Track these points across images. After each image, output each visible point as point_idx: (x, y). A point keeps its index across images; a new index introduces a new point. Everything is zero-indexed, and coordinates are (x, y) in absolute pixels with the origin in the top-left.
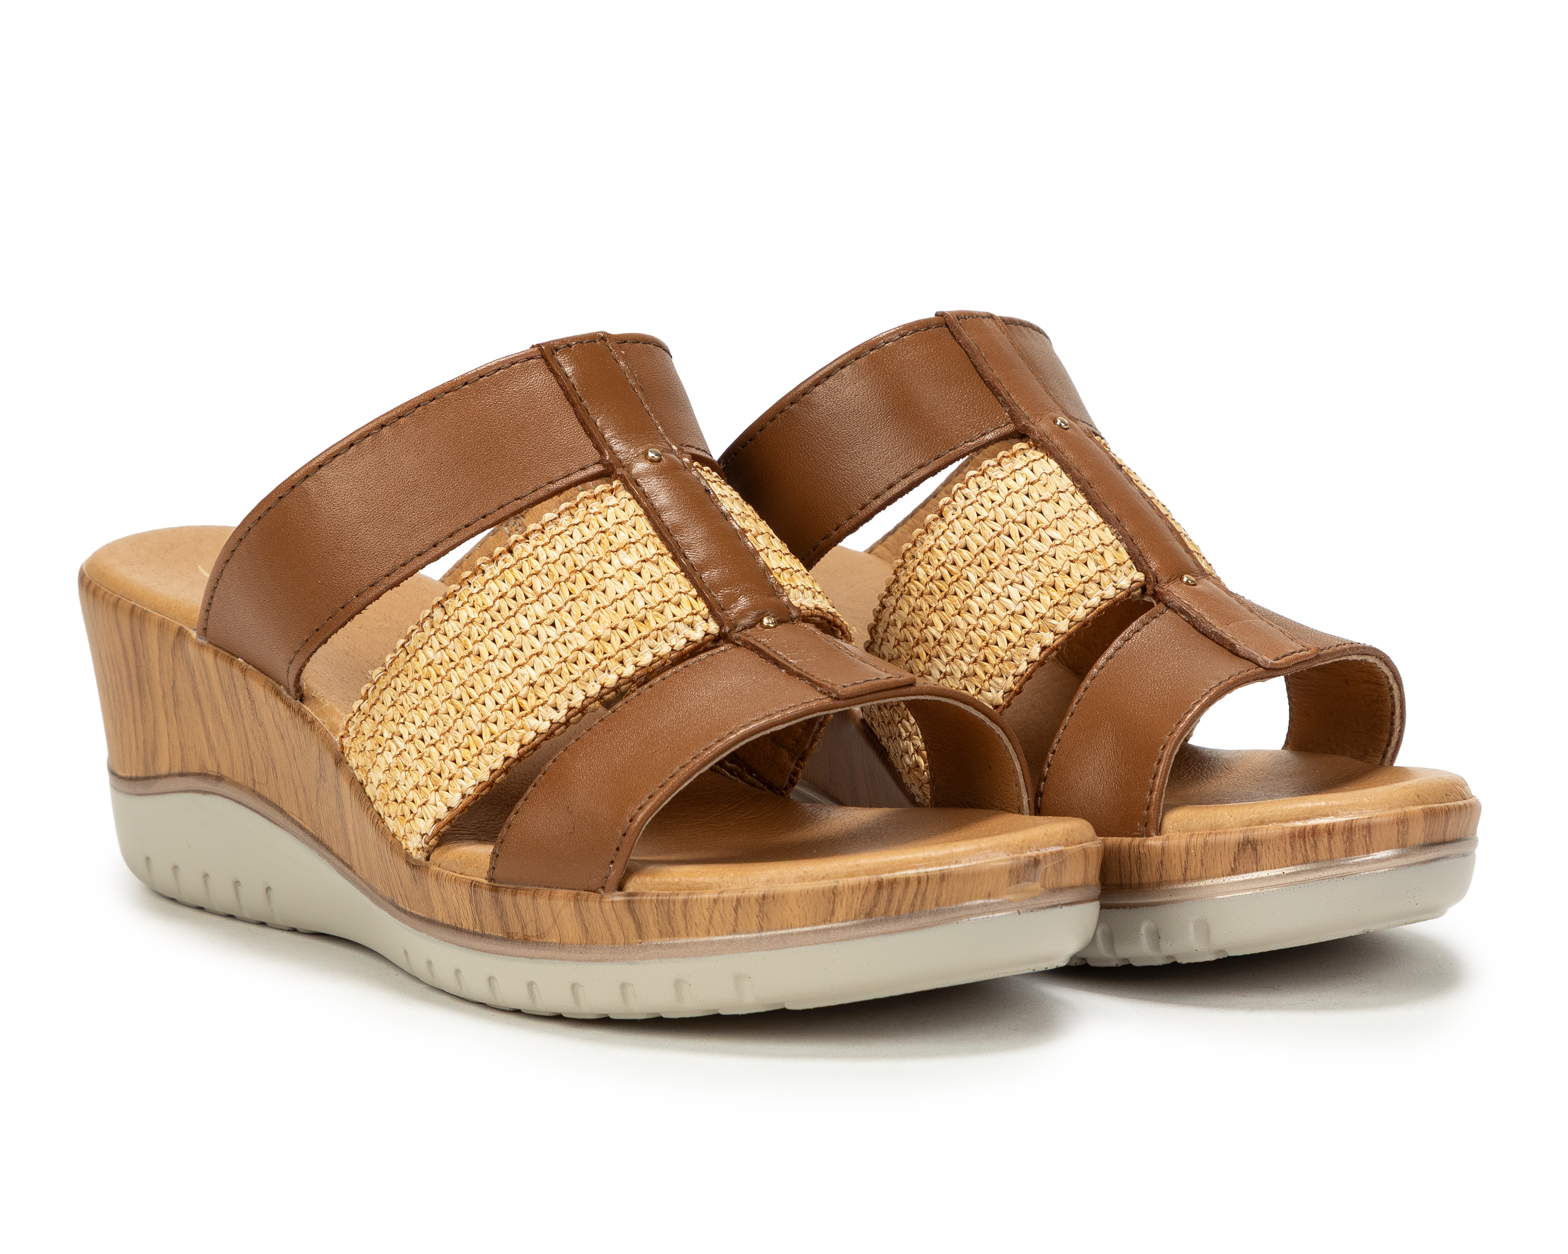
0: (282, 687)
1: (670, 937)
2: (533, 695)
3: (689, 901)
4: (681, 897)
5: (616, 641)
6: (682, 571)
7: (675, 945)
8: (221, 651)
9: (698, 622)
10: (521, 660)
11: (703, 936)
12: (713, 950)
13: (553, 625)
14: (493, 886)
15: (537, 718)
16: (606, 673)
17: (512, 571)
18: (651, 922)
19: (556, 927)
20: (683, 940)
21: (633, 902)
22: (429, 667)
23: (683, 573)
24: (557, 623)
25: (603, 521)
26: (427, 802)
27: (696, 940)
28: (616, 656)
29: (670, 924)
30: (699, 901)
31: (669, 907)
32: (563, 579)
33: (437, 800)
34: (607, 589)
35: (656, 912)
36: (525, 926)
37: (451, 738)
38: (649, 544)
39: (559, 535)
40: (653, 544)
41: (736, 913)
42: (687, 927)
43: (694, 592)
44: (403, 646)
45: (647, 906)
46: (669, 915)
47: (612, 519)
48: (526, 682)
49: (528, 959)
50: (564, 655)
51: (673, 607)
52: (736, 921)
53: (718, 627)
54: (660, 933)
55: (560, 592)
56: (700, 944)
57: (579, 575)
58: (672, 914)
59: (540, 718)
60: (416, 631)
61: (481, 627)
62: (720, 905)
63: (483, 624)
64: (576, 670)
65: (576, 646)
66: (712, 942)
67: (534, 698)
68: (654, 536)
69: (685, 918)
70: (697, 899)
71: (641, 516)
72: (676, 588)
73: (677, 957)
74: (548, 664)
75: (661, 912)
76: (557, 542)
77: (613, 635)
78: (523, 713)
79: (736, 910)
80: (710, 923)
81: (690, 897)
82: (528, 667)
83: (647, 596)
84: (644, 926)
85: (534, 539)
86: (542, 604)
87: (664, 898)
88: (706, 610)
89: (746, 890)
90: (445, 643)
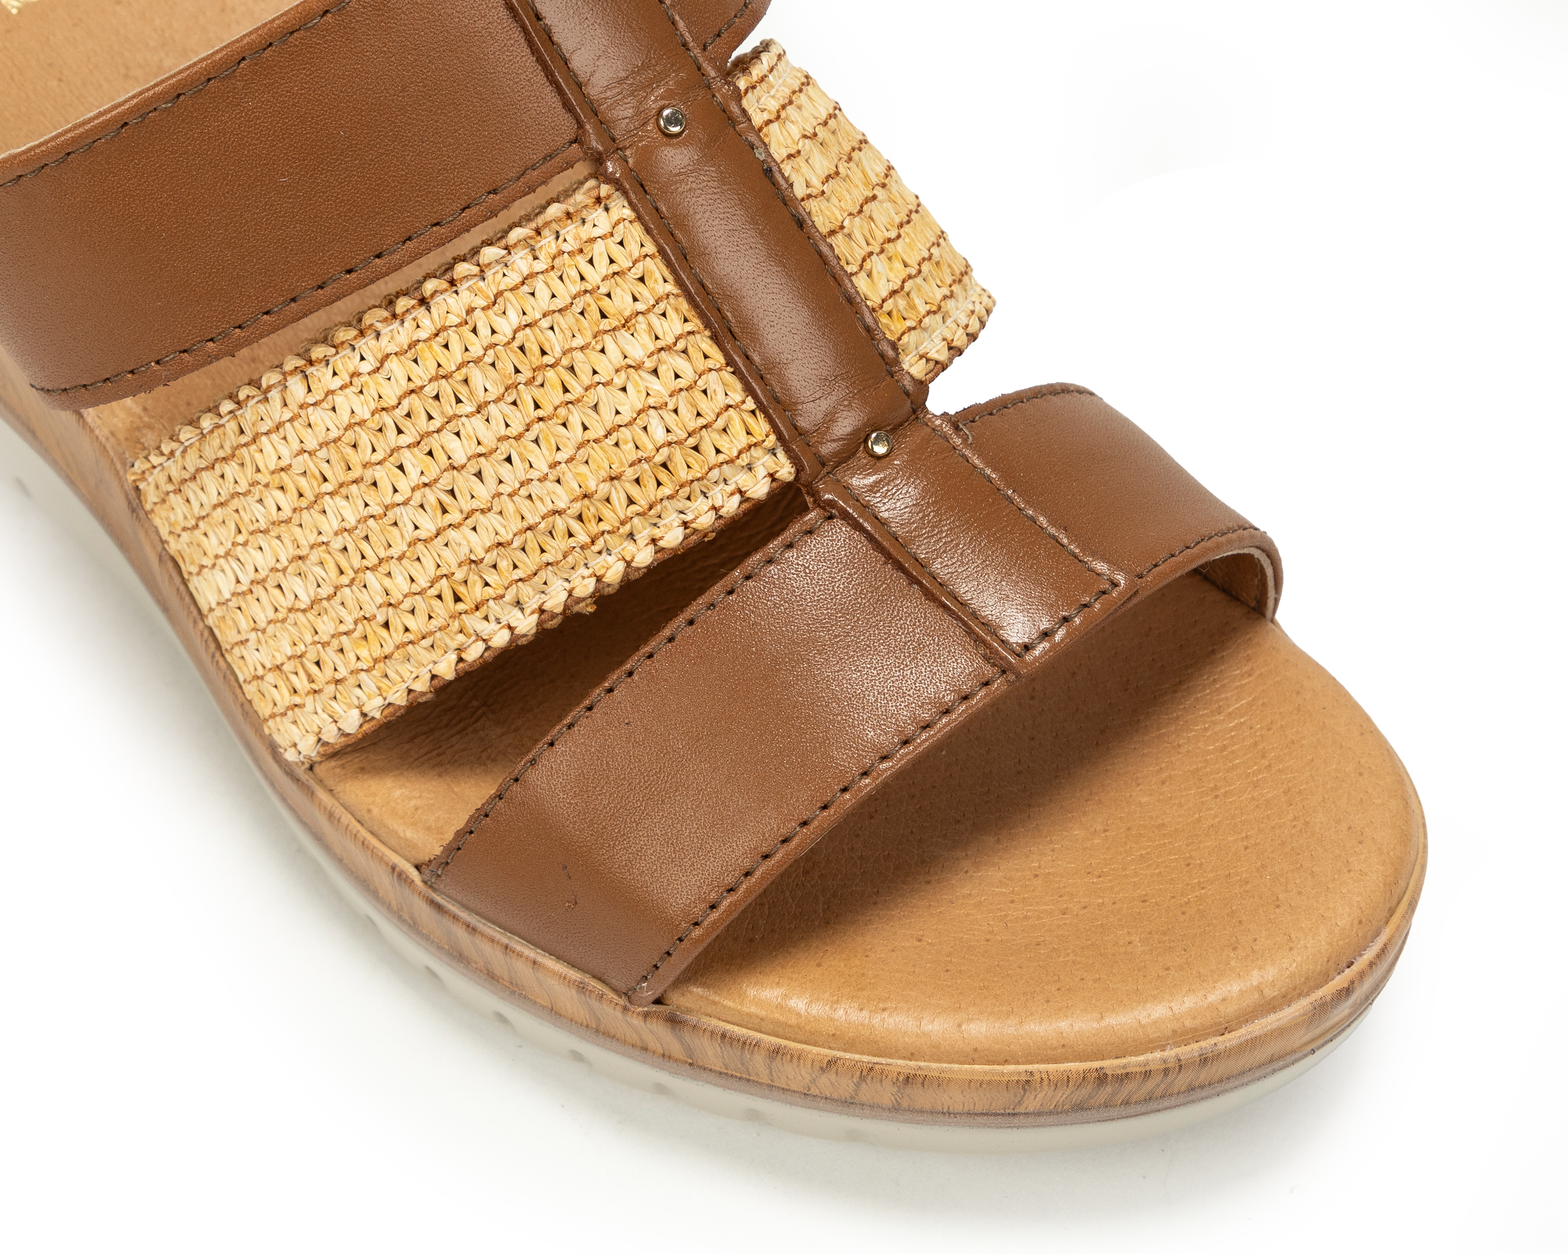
2: (476, 578)
3: (779, 1056)
4: (765, 1046)
5: (619, 500)
6: (728, 364)
9: (759, 459)
10: (454, 516)
13: (509, 460)
15: (486, 618)
16: (604, 554)
17: (430, 347)
21: (681, 1026)
22: (283, 473)
23: (730, 369)
24: (515, 458)
25: (586, 269)
28: (621, 531)
31: (743, 1051)
32: (521, 378)
34: (601, 404)
35: (719, 1047)
37: (333, 613)
38: (670, 312)
39: (511, 290)
40: (677, 310)
42: (771, 1075)
43: (750, 404)
45: (706, 1038)
47: (603, 267)
48: (463, 558)
50: (531, 520)
51: (715, 436)
53: (793, 470)
55: (519, 402)
57: (550, 374)
59: (492, 618)
60: (256, 399)
61: (375, 435)
63: (380, 430)
64: (553, 547)
65: (550, 506)
67: (479, 584)
68: (676, 296)
71: (652, 257)
72: (721, 400)
74: (502, 531)
76: (509, 305)
77: (613, 490)
78: (461, 606)
82: (466, 530)
83: (670, 418)
85: (468, 289)
86: (487, 420)
87: (736, 1038)
88: (773, 437)
89: (877, 1067)
90: (311, 443)
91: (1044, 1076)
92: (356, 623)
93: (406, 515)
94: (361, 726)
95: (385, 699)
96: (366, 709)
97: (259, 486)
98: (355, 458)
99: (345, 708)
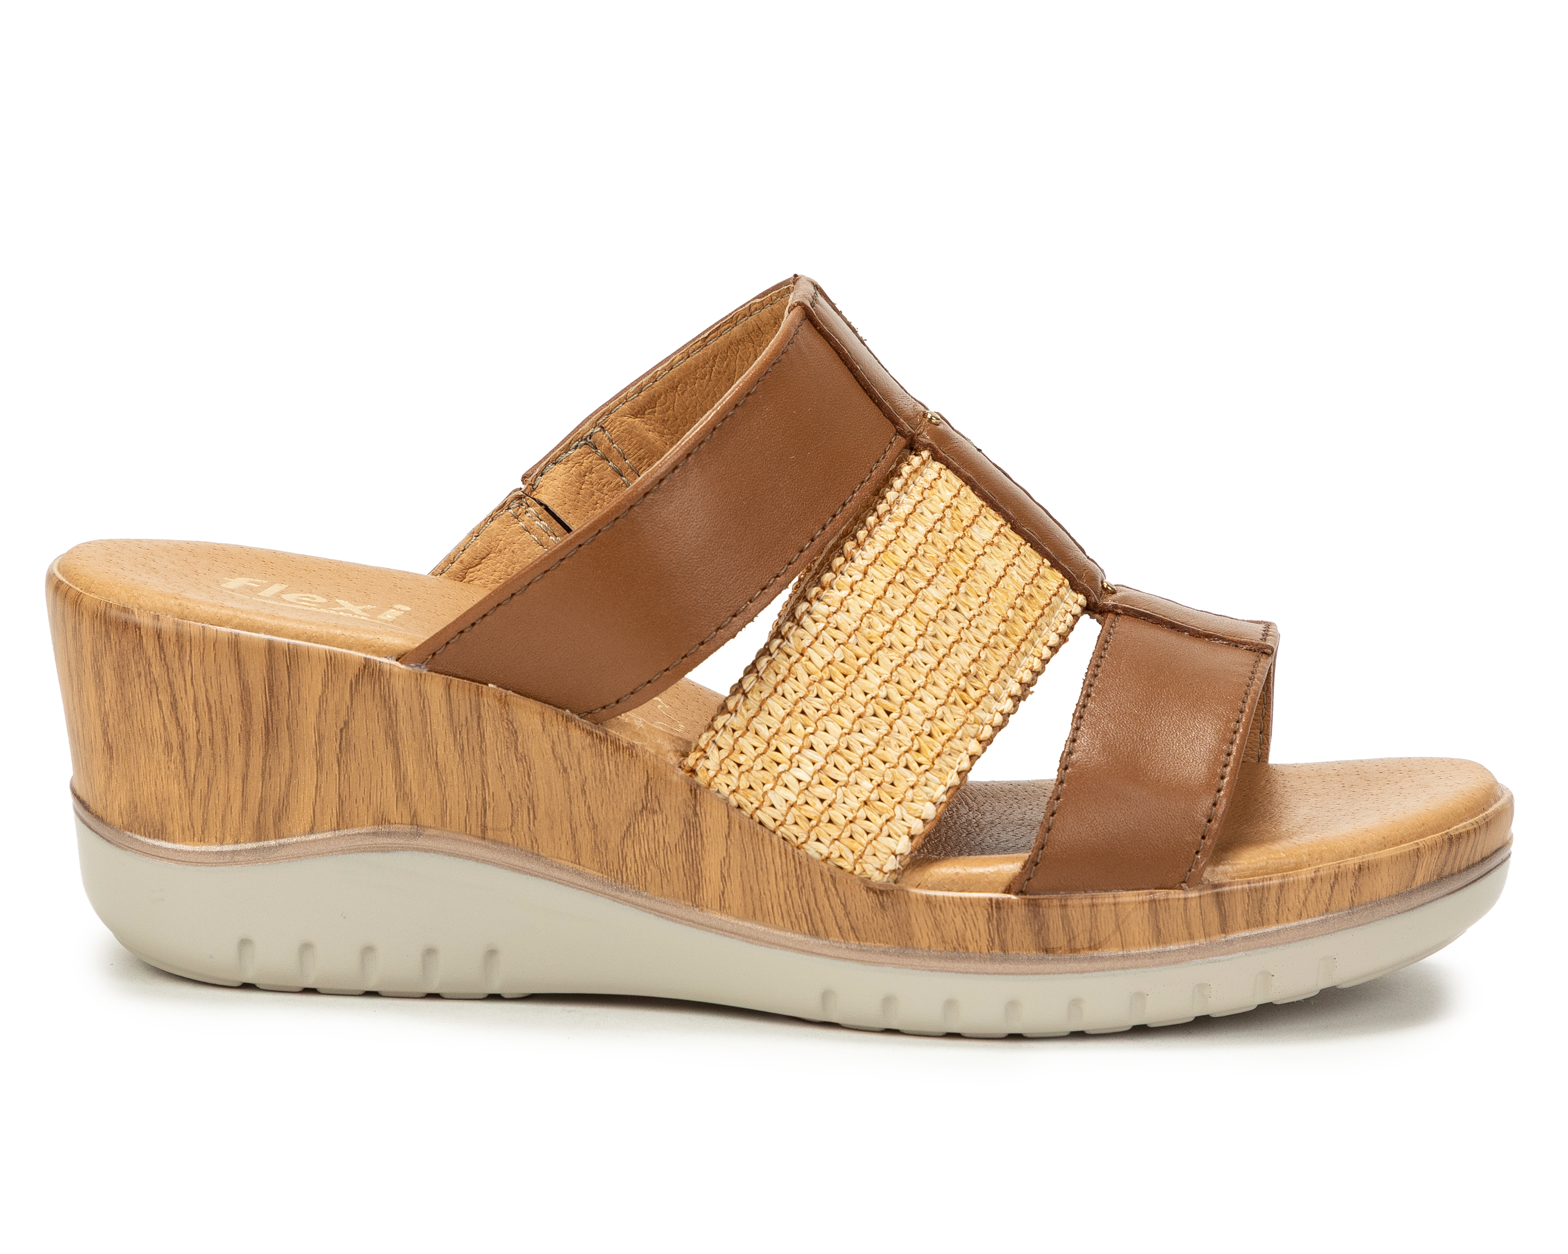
0: (567, 711)
1: (1257, 926)
3: (1286, 885)
4: (1275, 882)
6: (1026, 542)
7: (1265, 935)
8: (455, 680)
10: (942, 651)
11: (1294, 921)
12: (1303, 935)
13: (958, 609)
14: (1029, 900)
18: (1239, 912)
19: (1118, 933)
20: (1274, 928)
21: (1222, 894)
22: (830, 666)
26: (892, 818)
27: (1288, 925)
29: (1260, 912)
30: (1296, 882)
31: (1263, 893)
33: (904, 813)
35: (1247, 901)
36: (1074, 938)
37: (894, 742)
38: (988, 516)
40: (991, 515)
41: (1332, 892)
42: (1278, 913)
43: (1048, 563)
44: (778, 647)
45: (1238, 897)
46: (1261, 903)
48: (958, 673)
49: (1076, 975)
50: (983, 641)
52: (1330, 900)
54: (1247, 924)
56: (1291, 929)
58: (1264, 901)
59: (987, 712)
61: (882, 617)
62: (1318, 884)
63: (882, 611)
65: (989, 630)
66: (1305, 925)
68: (987, 507)
69: (1278, 904)
70: (1294, 881)
72: (1035, 561)
73: (1264, 947)
74: (972, 652)
75: (1253, 900)
78: (969, 706)
79: (1332, 888)
80: (1304, 905)
81: (1286, 880)
82: (953, 656)
84: (1231, 918)
87: (1258, 885)
88: (1066, 581)
89: (1341, 865)
90: (841, 637)
91: (1425, 844)
92: (912, 740)
93: (919, 656)
94: (937, 810)
95: (945, 786)
96: (934, 799)
97: (816, 683)
98: (875, 633)
99: (922, 804)
